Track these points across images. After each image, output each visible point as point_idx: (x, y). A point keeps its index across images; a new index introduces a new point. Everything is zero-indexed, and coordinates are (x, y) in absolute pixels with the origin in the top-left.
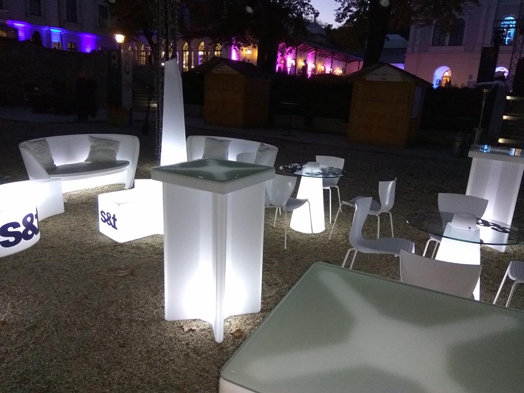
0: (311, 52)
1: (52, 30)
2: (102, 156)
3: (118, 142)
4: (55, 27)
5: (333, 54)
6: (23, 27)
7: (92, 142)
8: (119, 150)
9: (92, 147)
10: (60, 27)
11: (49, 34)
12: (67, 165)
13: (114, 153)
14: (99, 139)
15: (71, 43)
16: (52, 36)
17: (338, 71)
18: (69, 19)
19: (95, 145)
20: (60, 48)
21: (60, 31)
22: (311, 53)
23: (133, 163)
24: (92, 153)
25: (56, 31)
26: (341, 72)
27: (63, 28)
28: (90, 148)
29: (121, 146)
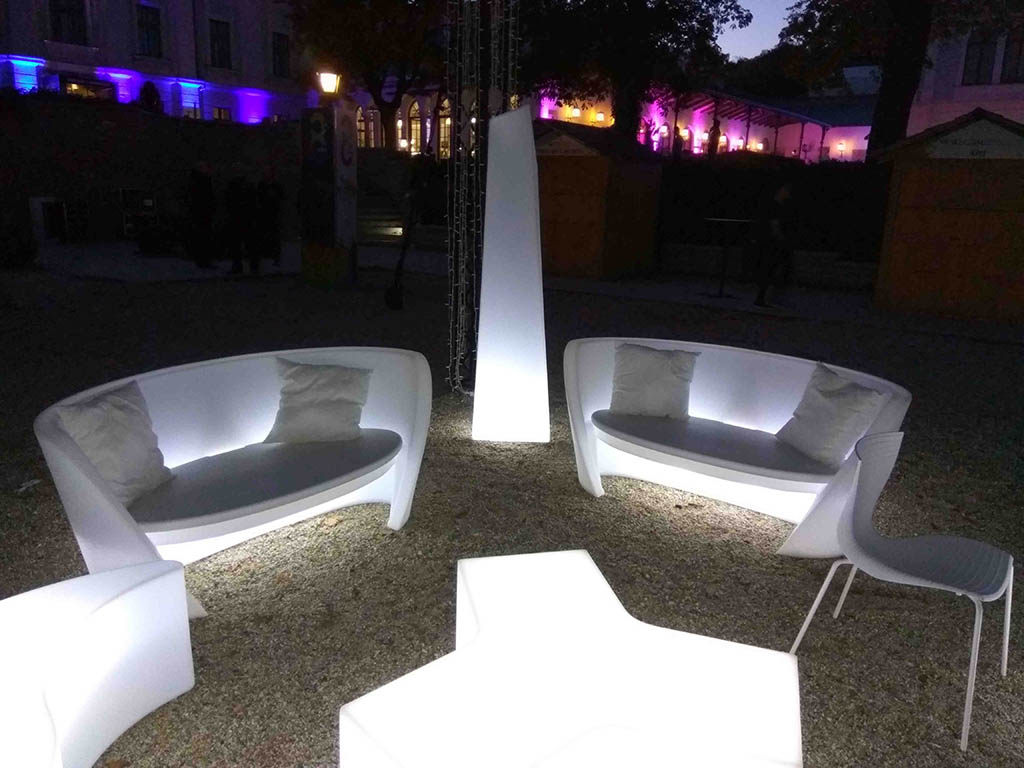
0: (700, 107)
1: (182, 84)
2: (320, 424)
3: (364, 372)
4: (188, 78)
5: (749, 111)
6: (128, 80)
7: (290, 377)
8: (370, 397)
9: (287, 395)
10: (198, 77)
11: (178, 92)
12: (207, 460)
13: (352, 409)
14: (308, 368)
15: (220, 109)
16: (184, 96)
17: (756, 146)
18: (215, 62)
19: (298, 387)
20: (198, 117)
21: (197, 86)
22: (699, 110)
23: (411, 441)
24: (285, 415)
25: (190, 86)
26: (760, 147)
27: (202, 79)
28: (279, 397)
29: (374, 383)
